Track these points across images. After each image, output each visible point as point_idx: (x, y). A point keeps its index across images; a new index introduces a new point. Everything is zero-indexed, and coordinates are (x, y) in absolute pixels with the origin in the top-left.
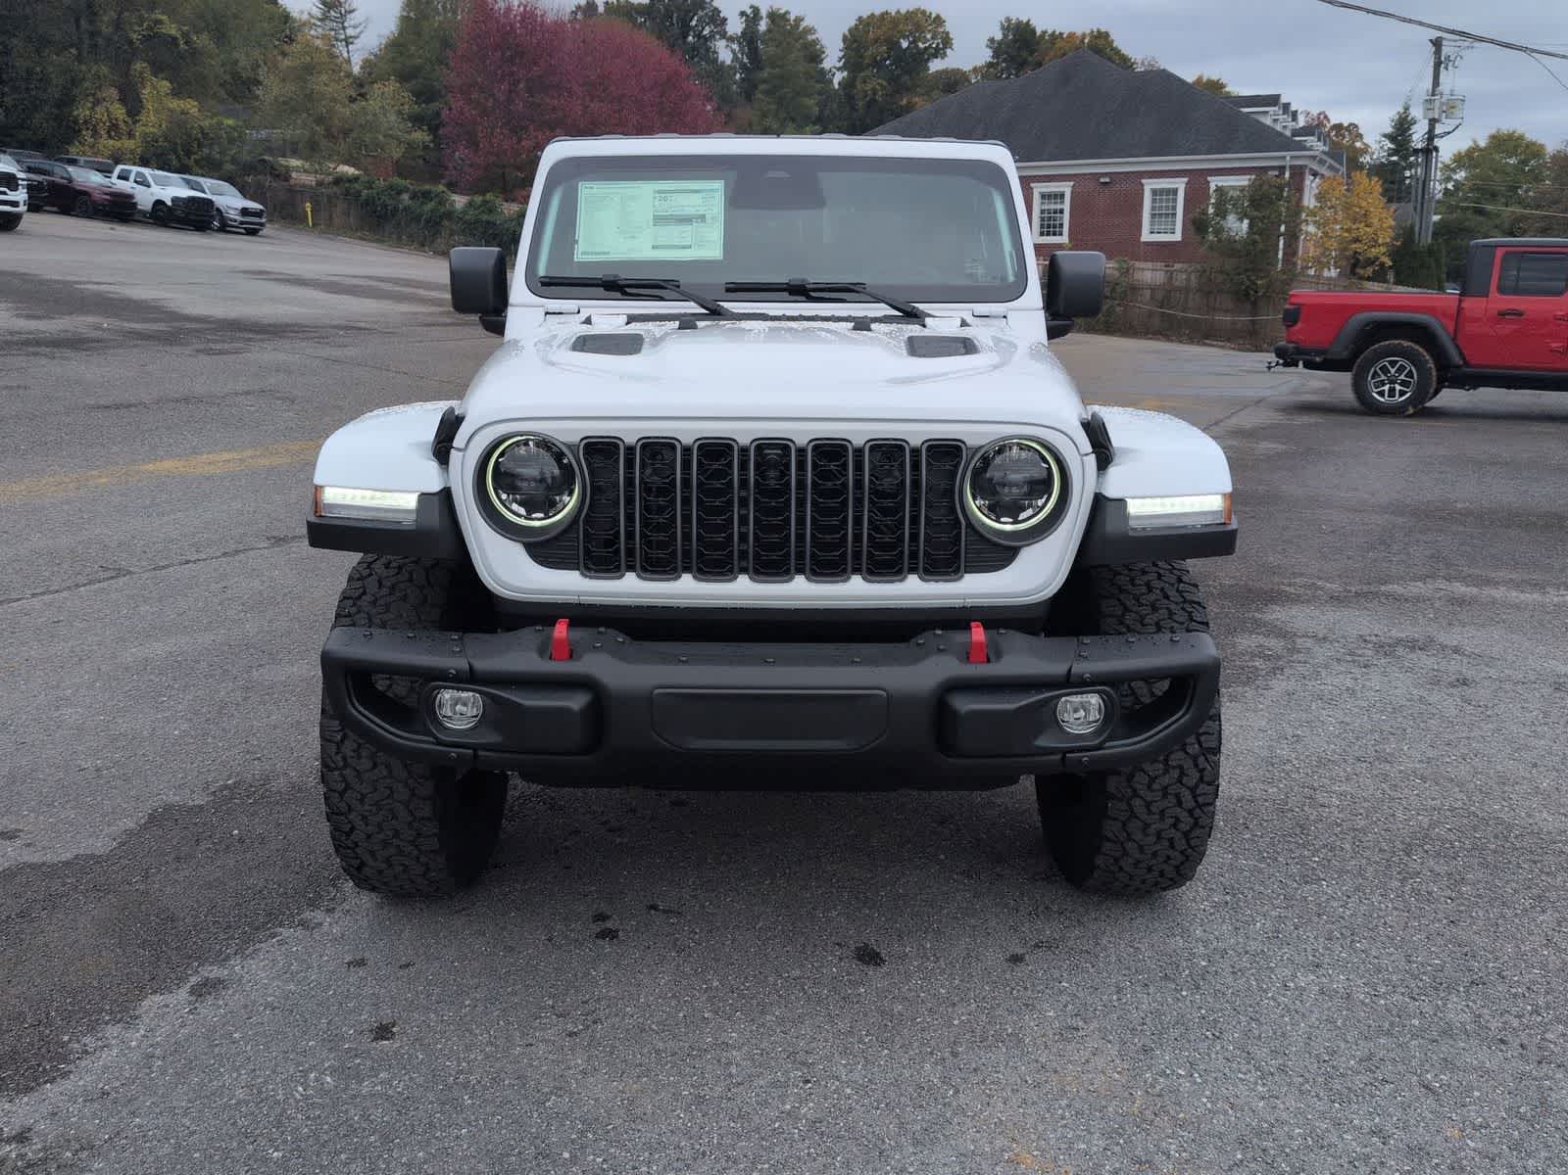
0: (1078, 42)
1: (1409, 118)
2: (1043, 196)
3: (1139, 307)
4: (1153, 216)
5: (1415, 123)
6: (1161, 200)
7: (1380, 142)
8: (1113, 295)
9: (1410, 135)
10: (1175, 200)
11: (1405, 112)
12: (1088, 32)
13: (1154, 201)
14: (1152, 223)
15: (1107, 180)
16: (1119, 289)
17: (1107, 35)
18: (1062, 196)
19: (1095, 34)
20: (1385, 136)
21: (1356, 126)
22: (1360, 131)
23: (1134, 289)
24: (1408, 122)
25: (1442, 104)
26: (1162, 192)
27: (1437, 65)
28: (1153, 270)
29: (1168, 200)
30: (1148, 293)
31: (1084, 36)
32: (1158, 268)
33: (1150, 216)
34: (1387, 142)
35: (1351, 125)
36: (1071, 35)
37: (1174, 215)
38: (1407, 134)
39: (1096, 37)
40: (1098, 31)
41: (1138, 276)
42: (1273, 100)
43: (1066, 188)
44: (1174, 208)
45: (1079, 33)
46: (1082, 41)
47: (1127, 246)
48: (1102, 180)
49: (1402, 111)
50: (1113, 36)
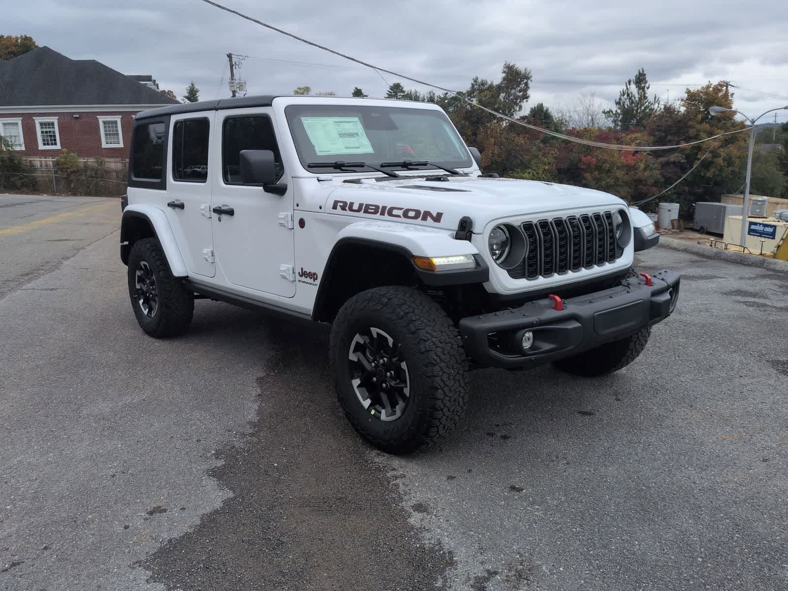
0: (14, 41)
1: (195, 89)
2: (41, 124)
3: (112, 182)
4: (106, 135)
5: (197, 92)
6: (109, 127)
7: (183, 100)
8: (97, 176)
9: (197, 97)
10: (116, 127)
11: (192, 86)
12: (19, 36)
13: (105, 127)
14: (106, 138)
15: (78, 116)
16: (99, 173)
17: (30, 39)
18: (53, 124)
19: (24, 37)
20: (186, 97)
21: (172, 92)
22: (174, 95)
23: (108, 172)
24: (195, 91)
25: (237, 84)
26: (109, 122)
27: (232, 66)
28: (115, 162)
29: (113, 127)
30: (114, 174)
31: (17, 38)
32: (118, 161)
33: (104, 135)
34: (187, 100)
35: (169, 91)
36: (9, 38)
37: (117, 134)
38: (195, 97)
39: (25, 39)
40: (26, 36)
41: (107, 165)
42: (149, 78)
43: (55, 120)
44: (117, 131)
45: (14, 36)
46: (17, 41)
47: (96, 150)
48: (75, 116)
49: (191, 85)
50: (34, 39)
